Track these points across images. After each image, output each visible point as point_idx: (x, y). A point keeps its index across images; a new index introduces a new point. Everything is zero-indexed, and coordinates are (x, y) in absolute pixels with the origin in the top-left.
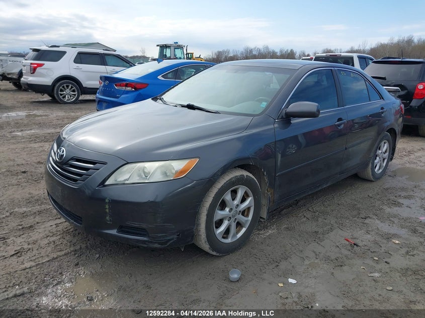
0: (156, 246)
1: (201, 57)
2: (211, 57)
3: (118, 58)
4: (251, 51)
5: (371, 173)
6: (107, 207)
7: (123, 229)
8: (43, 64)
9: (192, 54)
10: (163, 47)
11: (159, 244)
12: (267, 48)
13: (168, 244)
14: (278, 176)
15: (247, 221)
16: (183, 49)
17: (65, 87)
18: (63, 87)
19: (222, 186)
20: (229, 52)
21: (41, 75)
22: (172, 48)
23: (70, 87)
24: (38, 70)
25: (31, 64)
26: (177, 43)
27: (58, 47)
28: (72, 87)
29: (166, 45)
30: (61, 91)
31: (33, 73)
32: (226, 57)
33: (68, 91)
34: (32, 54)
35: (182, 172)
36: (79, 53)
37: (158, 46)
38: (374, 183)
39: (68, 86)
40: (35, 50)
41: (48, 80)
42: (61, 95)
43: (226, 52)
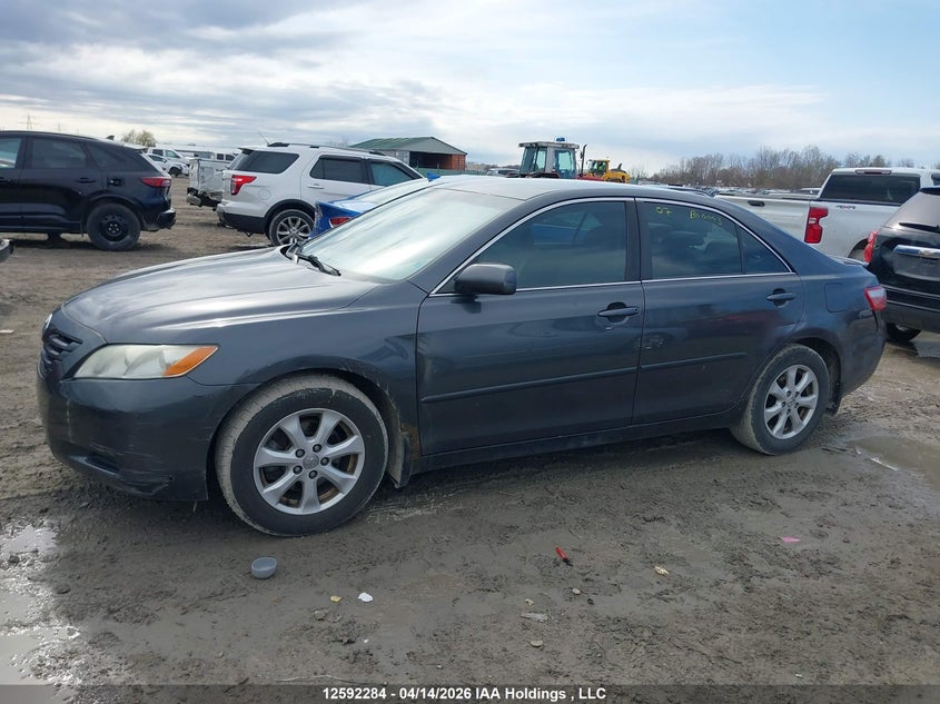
0: (133, 491)
1: (622, 168)
2: (677, 171)
3: (396, 170)
4: (775, 158)
5: (753, 435)
6: (68, 414)
7: (97, 457)
8: (254, 178)
9: (607, 162)
10: (533, 148)
11: (138, 488)
12: (815, 152)
13: (154, 491)
14: (426, 402)
15: (346, 480)
16: (574, 153)
17: (290, 222)
18: (286, 222)
19: (272, 404)
20: (720, 161)
21: (249, 199)
22: (551, 151)
23: (299, 223)
24: (244, 188)
25: (234, 176)
26: (563, 140)
27: (286, 145)
28: (302, 224)
29: (536, 144)
30: (282, 229)
31: (235, 194)
32: (713, 171)
33: (294, 230)
34: (240, 157)
35: (178, 367)
36: (323, 159)
37: (521, 145)
38: (771, 459)
39: (294, 221)
40: (246, 151)
41: (258, 209)
42: (281, 236)
43: (713, 160)
